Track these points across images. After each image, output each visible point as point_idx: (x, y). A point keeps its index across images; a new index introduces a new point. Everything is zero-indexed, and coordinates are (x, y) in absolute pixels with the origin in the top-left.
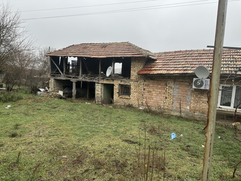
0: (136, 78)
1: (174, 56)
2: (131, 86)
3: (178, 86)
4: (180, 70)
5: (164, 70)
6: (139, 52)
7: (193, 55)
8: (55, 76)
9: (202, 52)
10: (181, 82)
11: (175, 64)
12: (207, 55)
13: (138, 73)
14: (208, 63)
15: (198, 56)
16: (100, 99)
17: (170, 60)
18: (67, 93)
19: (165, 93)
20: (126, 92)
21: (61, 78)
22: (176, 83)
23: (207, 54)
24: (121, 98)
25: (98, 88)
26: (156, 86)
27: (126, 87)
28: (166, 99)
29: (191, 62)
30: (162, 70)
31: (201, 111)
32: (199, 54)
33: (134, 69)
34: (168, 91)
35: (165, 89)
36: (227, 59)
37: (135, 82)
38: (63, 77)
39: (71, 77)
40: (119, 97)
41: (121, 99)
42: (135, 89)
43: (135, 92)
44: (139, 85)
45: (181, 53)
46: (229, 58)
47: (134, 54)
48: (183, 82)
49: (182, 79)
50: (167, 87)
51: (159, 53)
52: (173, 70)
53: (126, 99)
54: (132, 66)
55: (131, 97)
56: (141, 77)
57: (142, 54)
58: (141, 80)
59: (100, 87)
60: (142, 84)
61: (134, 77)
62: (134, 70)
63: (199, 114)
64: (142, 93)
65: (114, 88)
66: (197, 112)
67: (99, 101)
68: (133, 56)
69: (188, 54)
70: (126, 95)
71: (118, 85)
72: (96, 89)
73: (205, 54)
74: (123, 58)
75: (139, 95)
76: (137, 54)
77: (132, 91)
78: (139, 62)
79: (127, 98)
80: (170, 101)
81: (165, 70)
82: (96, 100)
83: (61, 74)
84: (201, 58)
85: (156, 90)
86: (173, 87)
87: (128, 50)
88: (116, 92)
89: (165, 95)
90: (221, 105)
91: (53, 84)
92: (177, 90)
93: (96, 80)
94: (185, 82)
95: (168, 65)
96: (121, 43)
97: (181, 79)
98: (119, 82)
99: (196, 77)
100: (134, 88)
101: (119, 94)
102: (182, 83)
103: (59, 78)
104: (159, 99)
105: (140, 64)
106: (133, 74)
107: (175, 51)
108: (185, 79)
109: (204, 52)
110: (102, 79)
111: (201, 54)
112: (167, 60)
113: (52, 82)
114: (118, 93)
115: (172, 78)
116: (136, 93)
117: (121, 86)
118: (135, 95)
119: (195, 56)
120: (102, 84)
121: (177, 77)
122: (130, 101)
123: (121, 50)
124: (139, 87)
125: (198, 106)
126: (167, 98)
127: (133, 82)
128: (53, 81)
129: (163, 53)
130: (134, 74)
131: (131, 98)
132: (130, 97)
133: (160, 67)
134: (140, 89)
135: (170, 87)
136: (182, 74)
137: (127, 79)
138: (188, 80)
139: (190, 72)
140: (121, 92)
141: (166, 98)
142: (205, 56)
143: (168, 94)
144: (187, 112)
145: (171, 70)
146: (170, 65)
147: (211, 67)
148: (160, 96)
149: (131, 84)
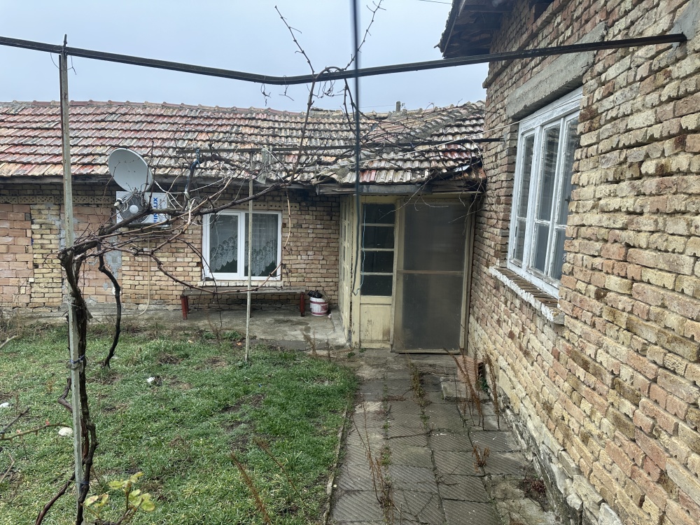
3: (74, 221)
4: (70, 164)
5: (10, 162)
7: (128, 118)
9: (158, 111)
10: (83, 205)
12: (171, 120)
14: (167, 144)
15: (143, 122)
17: (48, 129)
19: (30, 247)
23: (171, 117)
28: (36, 271)
29: (115, 138)
31: (156, 297)
32: (148, 115)
34: (40, 242)
35: (29, 234)
36: (222, 135)
45: (91, 110)
46: (227, 132)
48: (88, 205)
49: (84, 197)
50: (34, 227)
52: (45, 163)
63: (153, 307)
66: (146, 301)
69: (114, 115)
73: (165, 116)
80: (53, 275)
81: (14, 162)
84: (150, 127)
86: (58, 223)
89: (28, 257)
90: (215, 271)
94: (98, 205)
95: (35, 145)
97: (80, 197)
102: (86, 210)
104: (7, 274)
108: (94, 195)
109: (162, 112)
111: (154, 116)
112: (35, 129)
115: (48, 192)
119: (134, 122)
125: (146, 282)
126: (40, 267)
129: (27, 103)
135: (44, 227)
138: (103, 197)
139: (100, 170)
141: (36, 266)
142: (164, 123)
143: (42, 251)
144: (113, 305)
145: (38, 164)
146: (41, 145)
147: (171, 157)
148: (10, 260)
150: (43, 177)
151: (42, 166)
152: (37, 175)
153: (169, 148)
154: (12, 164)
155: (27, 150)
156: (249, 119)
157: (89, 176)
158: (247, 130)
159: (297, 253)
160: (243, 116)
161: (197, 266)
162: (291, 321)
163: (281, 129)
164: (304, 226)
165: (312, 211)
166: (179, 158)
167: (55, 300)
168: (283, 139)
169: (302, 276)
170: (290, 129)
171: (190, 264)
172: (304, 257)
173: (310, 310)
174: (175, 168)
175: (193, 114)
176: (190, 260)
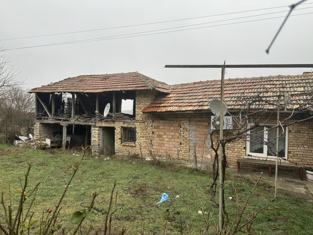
0: (143, 118)
1: (191, 89)
2: (137, 128)
3: (194, 127)
4: (195, 106)
5: (175, 106)
6: (145, 84)
7: (215, 86)
8: (41, 119)
9: (227, 82)
10: (198, 121)
11: (190, 98)
12: (233, 85)
13: (143, 111)
14: (231, 96)
16: (97, 149)
17: (186, 93)
18: (57, 141)
19: (179, 137)
20: (131, 138)
21: (49, 121)
22: (192, 123)
24: (124, 145)
25: (94, 133)
26: (168, 128)
27: (131, 130)
29: (210, 95)
30: (172, 106)
33: (140, 105)
34: (183, 135)
35: (179, 132)
36: (256, 89)
37: (141, 124)
38: (51, 119)
39: (60, 120)
40: (121, 145)
41: (124, 147)
43: (141, 137)
44: (146, 127)
45: (201, 85)
46: (259, 88)
47: (138, 87)
48: (200, 121)
49: (199, 118)
50: (181, 129)
51: (175, 86)
52: (186, 106)
53: (131, 146)
54: (137, 102)
55: (137, 143)
56: (148, 117)
57: (147, 86)
58: (149, 121)
59: (96, 132)
60: (150, 126)
61: (139, 117)
62: (140, 107)
64: (151, 138)
65: (115, 132)
67: (96, 152)
68: (135, 88)
69: (209, 86)
70: (131, 142)
71: (120, 128)
72: (92, 135)
73: (230, 84)
74: (124, 92)
75: (147, 141)
76: (141, 87)
77: (138, 136)
78: (145, 97)
79: (132, 145)
80: (186, 148)
81: (176, 106)
82: (93, 151)
83: (48, 116)
85: (168, 133)
86: (189, 128)
87: (133, 82)
88: (117, 138)
89: (179, 140)
90: (251, 151)
91: (38, 129)
92: (194, 133)
93: (92, 122)
95: (182, 99)
96: (128, 73)
97: (197, 118)
98: (122, 124)
99: (213, 115)
100: (140, 132)
102: (199, 123)
103: (46, 121)
104: (172, 146)
105: (147, 99)
106: (138, 112)
107: (194, 82)
108: (202, 117)
109: (229, 82)
110: (99, 120)
111: (225, 84)
112: (182, 94)
113: (38, 127)
114: (120, 139)
115: (187, 116)
116: (143, 139)
117: (124, 129)
118: (142, 140)
120: (100, 127)
121: (192, 115)
122: (136, 150)
124: (147, 130)
126: (182, 144)
127: (138, 124)
128: (38, 125)
129: (179, 85)
130: (140, 112)
131: (137, 145)
132: (135, 143)
133: (171, 103)
134: (148, 132)
135: (184, 129)
136: (197, 110)
138: (206, 118)
139: (206, 108)
140: (125, 138)
141: (181, 144)
142: (230, 87)
143: (184, 138)
144: (208, 162)
145: (184, 106)
146: (185, 99)
147: (233, 101)
148: (173, 141)
149: (136, 126)
150: (186, 111)
152: (184, 110)
155: (180, 101)
156: (269, 81)
157: (202, 110)
158: (269, 86)
159: (297, 146)
160: (266, 80)
161: (244, 149)
164: (301, 132)
165: (307, 124)
166: (237, 101)
167: (187, 158)
171: (241, 148)
173: (306, 177)
176: (241, 146)
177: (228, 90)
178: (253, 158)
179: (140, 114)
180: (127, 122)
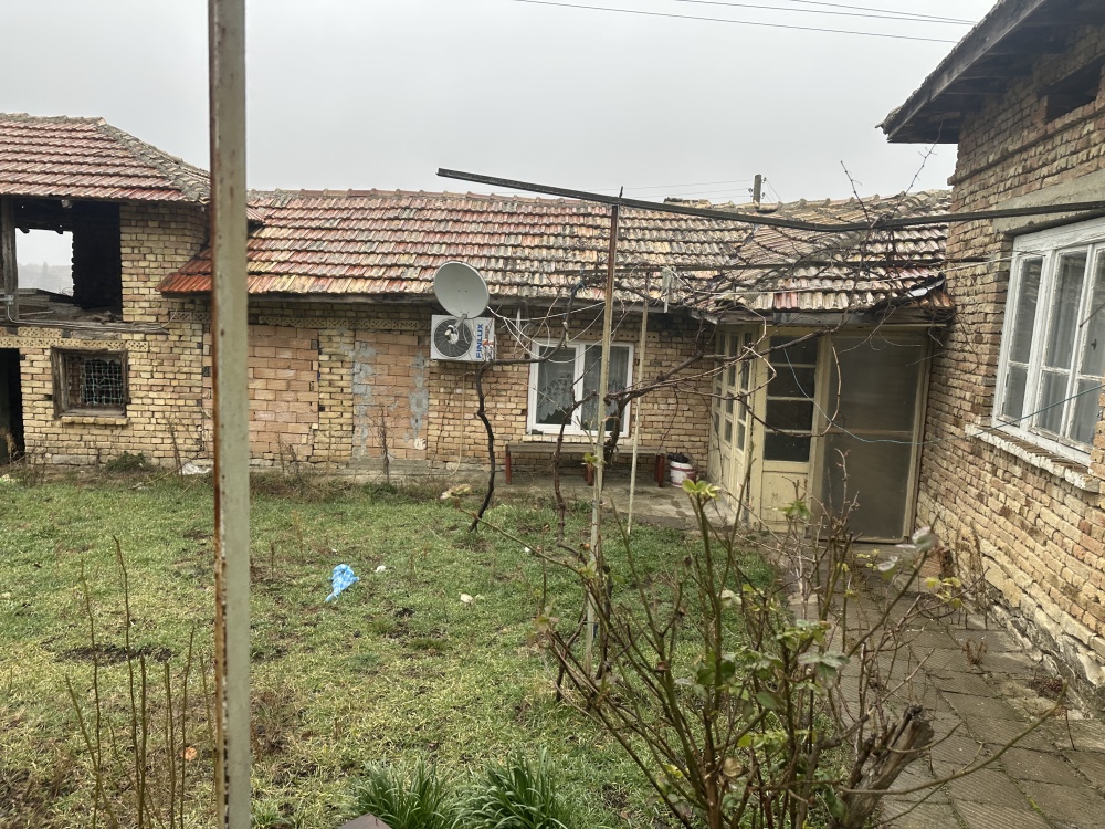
0: (157, 315)
1: (345, 214)
2: (130, 354)
3: (370, 352)
4: (374, 279)
5: (300, 275)
6: (163, 178)
7: (427, 214)
9: (462, 205)
10: (383, 331)
11: (351, 247)
12: (483, 218)
13: (166, 289)
14: (486, 252)
15: (448, 221)
17: (330, 229)
19: (316, 384)
20: (101, 393)
22: (361, 336)
23: (482, 213)
24: (72, 424)
26: (269, 352)
27: (100, 363)
28: (321, 414)
29: (419, 243)
30: (288, 274)
31: (469, 453)
32: (451, 211)
33: (142, 264)
34: (328, 377)
35: (315, 367)
36: (552, 238)
37: (149, 338)
40: (58, 423)
41: (70, 431)
42: (152, 372)
43: (155, 388)
44: (175, 350)
45: (377, 203)
46: (559, 235)
47: (133, 188)
48: (389, 331)
49: (386, 322)
50: (322, 358)
51: (277, 194)
52: (344, 277)
53: (106, 426)
54: (129, 250)
55: (135, 414)
56: (183, 310)
57: (179, 191)
58: (186, 326)
60: (195, 345)
61: (141, 311)
62: (141, 271)
63: (465, 466)
64: (198, 390)
65: (22, 370)
66: (456, 458)
68: (127, 194)
69: (408, 211)
70: (105, 408)
71: (48, 353)
73: (473, 213)
74: (65, 203)
75: (181, 402)
76: (150, 188)
77: (136, 383)
78: (168, 231)
79: (111, 420)
80: (342, 421)
81: (305, 274)
84: (458, 228)
85: (270, 373)
86: (351, 354)
87: (99, 165)
88: (34, 397)
89: (313, 397)
90: (540, 421)
92: (370, 369)
94: (401, 332)
95: (321, 251)
96: (57, 120)
97: (380, 321)
98: (54, 338)
99: (443, 312)
100: (149, 368)
101: (55, 402)
102: (388, 338)
104: (285, 417)
105: (173, 238)
106: (136, 291)
107: (350, 190)
108: (398, 319)
109: (469, 207)
111: (458, 211)
112: (314, 229)
114: (48, 398)
115: (342, 314)
116: (163, 395)
117: (68, 359)
118: (157, 402)
119: (436, 220)
121: (363, 308)
122: (132, 440)
123: (55, 158)
124: (178, 363)
125: (457, 434)
126: (327, 409)
127: (138, 337)
129: (294, 192)
130: (142, 291)
131: (133, 420)
132: (125, 415)
133: (280, 263)
134: (186, 370)
135: (334, 358)
136: (385, 295)
137: (104, 319)
138: (409, 322)
139: (415, 288)
140: (73, 393)
141: (321, 409)
142: (474, 222)
143: (331, 390)
144: (416, 462)
145: (334, 277)
146: (330, 252)
147: (496, 271)
148: (289, 399)
149: (127, 346)
150: (346, 295)
151: (341, 281)
152: (339, 292)
153: (490, 258)
154: (303, 278)
155: (316, 258)
156: (584, 215)
157: (402, 295)
158: (583, 232)
159: (653, 400)
160: (575, 210)
161: (522, 414)
162: (649, 493)
163: (628, 229)
164: (664, 364)
165: (677, 343)
166: (506, 271)
167: (344, 453)
168: (634, 243)
169: (659, 432)
170: (640, 229)
171: (514, 412)
172: (662, 406)
173: (670, 479)
174: (504, 285)
175: (508, 209)
176: (514, 406)
177: (472, 233)
178: (546, 439)
179: (146, 298)
180: (82, 330)
